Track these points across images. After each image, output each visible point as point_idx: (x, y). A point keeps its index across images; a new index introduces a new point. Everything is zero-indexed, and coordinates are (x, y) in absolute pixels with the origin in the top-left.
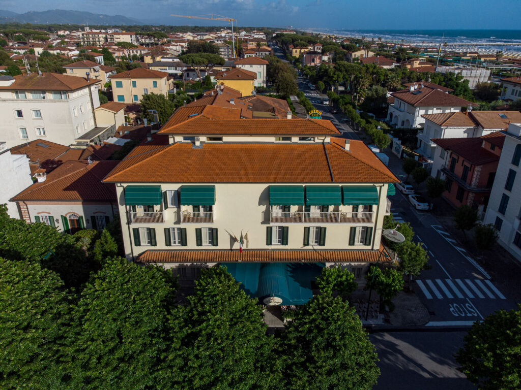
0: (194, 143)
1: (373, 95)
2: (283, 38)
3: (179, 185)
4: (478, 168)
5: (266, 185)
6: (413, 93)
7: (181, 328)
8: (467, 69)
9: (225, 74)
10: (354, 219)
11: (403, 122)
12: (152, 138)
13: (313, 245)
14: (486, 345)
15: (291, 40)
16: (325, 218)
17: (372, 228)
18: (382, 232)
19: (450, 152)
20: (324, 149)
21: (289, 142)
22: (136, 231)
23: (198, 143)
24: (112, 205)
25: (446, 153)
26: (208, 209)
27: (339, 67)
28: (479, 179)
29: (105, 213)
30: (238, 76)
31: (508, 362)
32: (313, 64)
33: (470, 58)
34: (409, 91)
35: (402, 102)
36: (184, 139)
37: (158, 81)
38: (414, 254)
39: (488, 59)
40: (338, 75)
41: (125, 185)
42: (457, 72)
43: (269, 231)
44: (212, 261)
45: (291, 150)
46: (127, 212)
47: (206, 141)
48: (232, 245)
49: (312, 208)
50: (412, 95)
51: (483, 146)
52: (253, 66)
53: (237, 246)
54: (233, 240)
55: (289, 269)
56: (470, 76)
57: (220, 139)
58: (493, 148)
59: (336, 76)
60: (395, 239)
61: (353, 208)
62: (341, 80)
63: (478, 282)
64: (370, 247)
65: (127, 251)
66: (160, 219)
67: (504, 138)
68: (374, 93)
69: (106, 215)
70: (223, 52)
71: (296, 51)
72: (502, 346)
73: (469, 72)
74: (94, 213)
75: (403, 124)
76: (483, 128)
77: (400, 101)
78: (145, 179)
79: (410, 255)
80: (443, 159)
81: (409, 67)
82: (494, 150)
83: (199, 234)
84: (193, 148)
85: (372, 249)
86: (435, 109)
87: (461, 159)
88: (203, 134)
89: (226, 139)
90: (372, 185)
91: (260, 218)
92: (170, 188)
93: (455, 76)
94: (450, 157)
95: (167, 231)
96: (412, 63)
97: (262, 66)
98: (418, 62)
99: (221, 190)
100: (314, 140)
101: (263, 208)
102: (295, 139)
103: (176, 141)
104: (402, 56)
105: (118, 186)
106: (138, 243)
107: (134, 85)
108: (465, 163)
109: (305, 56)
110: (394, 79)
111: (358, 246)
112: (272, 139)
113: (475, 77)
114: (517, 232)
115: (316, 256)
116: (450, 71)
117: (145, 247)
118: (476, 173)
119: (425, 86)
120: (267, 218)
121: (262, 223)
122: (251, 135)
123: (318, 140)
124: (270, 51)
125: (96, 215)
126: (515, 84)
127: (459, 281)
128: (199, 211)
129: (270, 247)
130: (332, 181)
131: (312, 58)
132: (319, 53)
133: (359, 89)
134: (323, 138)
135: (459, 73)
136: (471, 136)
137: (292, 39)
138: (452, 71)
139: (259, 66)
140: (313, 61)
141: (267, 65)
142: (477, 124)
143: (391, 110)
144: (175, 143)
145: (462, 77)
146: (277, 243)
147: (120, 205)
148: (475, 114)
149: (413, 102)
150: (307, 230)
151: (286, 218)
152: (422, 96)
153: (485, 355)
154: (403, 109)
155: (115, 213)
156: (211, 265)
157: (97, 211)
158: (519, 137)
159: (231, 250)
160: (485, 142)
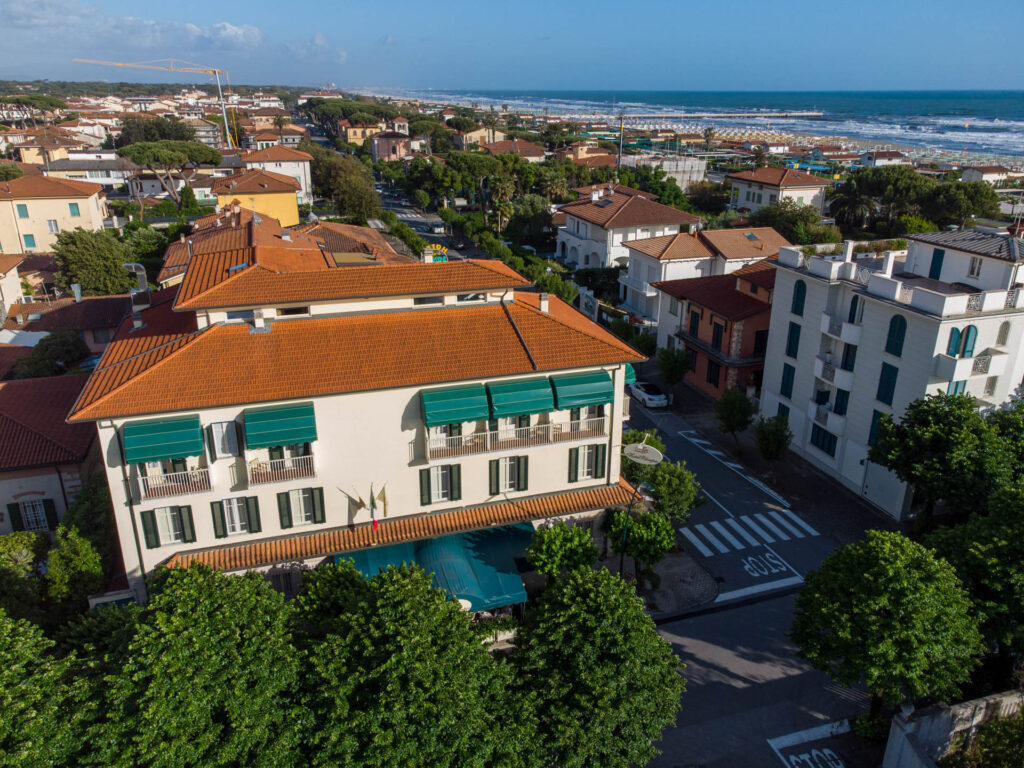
0: (252, 323)
1: (526, 211)
2: (323, 107)
3: (238, 410)
4: (737, 326)
5: (414, 391)
6: (597, 205)
7: (343, 678)
8: (669, 160)
9: (234, 183)
10: (575, 433)
11: (587, 257)
12: (144, 322)
13: (507, 492)
14: (837, 604)
15: (341, 112)
16: (524, 439)
17: (604, 446)
18: (622, 451)
19: (686, 303)
20: (506, 312)
21: (439, 305)
22: (149, 519)
23: (259, 323)
24: (59, 473)
25: (680, 304)
26: (301, 451)
27: (455, 162)
28: (741, 343)
29: (43, 493)
30: (263, 186)
31: (874, 623)
32: (393, 157)
33: (663, 140)
34: (591, 202)
35: (581, 221)
36: (229, 318)
37: (79, 202)
38: (676, 482)
39: (692, 141)
40: (452, 177)
41: (119, 423)
42: (654, 164)
43: (425, 477)
44: (313, 555)
45: (447, 320)
46: (126, 480)
47: (276, 317)
48: (351, 515)
49: (501, 421)
50: (596, 208)
51: (738, 288)
52: (283, 164)
53: (362, 516)
54: (355, 505)
55: (470, 545)
56: (676, 172)
57: (305, 310)
58: (754, 290)
59: (448, 179)
60: (646, 459)
61: (572, 414)
62: (458, 186)
63: (772, 514)
64: (603, 481)
65: (130, 563)
66: (205, 484)
67: (774, 271)
68: (530, 209)
69: (46, 497)
70: (205, 137)
71: (355, 133)
72: (860, 601)
73: (674, 164)
74: (15, 497)
75: (587, 262)
76: (726, 258)
77: (577, 219)
78: (168, 406)
79: (670, 484)
80: (676, 315)
81: (571, 156)
82: (755, 292)
83: (284, 504)
84: (252, 332)
85: (608, 484)
86: (639, 231)
87: (707, 313)
88: (270, 303)
89: (316, 309)
90: (599, 368)
91: (407, 454)
92: (217, 419)
93: (653, 172)
94: (688, 311)
95: (218, 509)
96: (575, 150)
97: (301, 164)
98: (585, 148)
99: (326, 410)
100: (485, 299)
101: (411, 434)
102: (451, 300)
103: (212, 322)
104: (556, 139)
105: (102, 428)
106: (153, 542)
107: (23, 212)
108: (717, 320)
109: (376, 142)
110: (556, 181)
111: (585, 481)
112: (408, 303)
113: (684, 172)
114: (815, 425)
115: (513, 511)
116: (642, 163)
117: (170, 547)
118: (735, 334)
119: (615, 191)
120: (420, 454)
121: (411, 464)
122: (367, 297)
123: (493, 298)
124: (301, 134)
125: (20, 500)
126: (750, 182)
127: (745, 518)
128: (282, 456)
129: (428, 509)
130: (534, 370)
131: (391, 147)
132: (404, 136)
133: (496, 201)
134: (502, 294)
135: (658, 167)
136: (707, 275)
137: (342, 109)
138: (647, 163)
139: (294, 164)
140: (394, 152)
141: (311, 162)
142: (715, 251)
143: (561, 237)
144: (210, 326)
145: (664, 174)
146: (441, 499)
147: (110, 466)
148: (709, 234)
149: (601, 220)
150: (494, 466)
151: (455, 448)
152: (615, 209)
153: (838, 620)
154: (584, 235)
155: (67, 490)
156: (311, 563)
157: (23, 491)
158: (798, 269)
159: (351, 526)
160: (738, 283)
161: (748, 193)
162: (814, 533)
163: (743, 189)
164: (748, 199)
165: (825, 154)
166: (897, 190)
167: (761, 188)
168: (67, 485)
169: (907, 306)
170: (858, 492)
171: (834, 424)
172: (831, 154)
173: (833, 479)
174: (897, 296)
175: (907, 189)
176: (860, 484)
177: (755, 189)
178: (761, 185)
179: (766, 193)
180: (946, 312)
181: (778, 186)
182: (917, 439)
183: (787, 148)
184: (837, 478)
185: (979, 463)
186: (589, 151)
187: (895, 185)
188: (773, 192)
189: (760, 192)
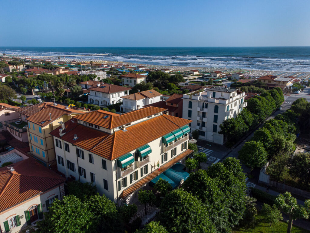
0: (122, 129)
1: (76, 91)
5: (161, 138)
10: (182, 141)
13: (173, 156)
16: (176, 144)
20: (164, 116)
21: (151, 118)
22: (119, 182)
23: (125, 129)
24: (59, 187)
33: (74, 64)
39: (84, 64)
42: (93, 74)
43: (162, 156)
45: (155, 120)
46: (116, 174)
48: (151, 170)
50: (101, 88)
51: (167, 105)
53: (153, 169)
54: (152, 167)
55: (172, 170)
57: (130, 124)
64: (186, 149)
69: (56, 195)
74: (48, 198)
76: (149, 98)
77: (95, 92)
78: (127, 152)
82: (172, 105)
83: (142, 171)
84: (124, 131)
86: (117, 93)
89: (132, 123)
91: (160, 152)
95: (131, 176)
96: (58, 70)
98: (62, 69)
100: (158, 115)
101: (161, 147)
102: (153, 116)
111: (184, 150)
112: (146, 119)
113: (101, 75)
114: (199, 130)
115: (176, 160)
116: (89, 73)
117: (122, 189)
120: (162, 152)
121: (160, 154)
125: (49, 199)
126: (127, 78)
129: (163, 164)
130: (179, 127)
133: (59, 89)
134: (161, 113)
138: (91, 73)
142: (146, 97)
144: (114, 132)
146: (165, 161)
147: (113, 171)
149: (108, 92)
150: (172, 151)
152: (108, 88)
154: (99, 96)
155: (61, 191)
156: (145, 185)
157: (50, 195)
158: (189, 99)
159: (151, 173)
160: (167, 103)
161: (127, 80)
162: (213, 151)
163: (125, 80)
164: (127, 82)
165: (126, 67)
166: (162, 77)
167: (131, 79)
168: (61, 189)
169: (218, 103)
170: (212, 142)
171: (204, 129)
172: (127, 67)
173: (206, 141)
174: (215, 102)
175: (165, 77)
176: (212, 140)
177: (129, 79)
178: (131, 78)
179: (133, 80)
180: (226, 103)
181: (136, 78)
182: (229, 127)
183: (114, 66)
184: (206, 140)
185: (239, 129)
186: (63, 70)
187: (162, 76)
188: (135, 80)
189: (131, 80)
